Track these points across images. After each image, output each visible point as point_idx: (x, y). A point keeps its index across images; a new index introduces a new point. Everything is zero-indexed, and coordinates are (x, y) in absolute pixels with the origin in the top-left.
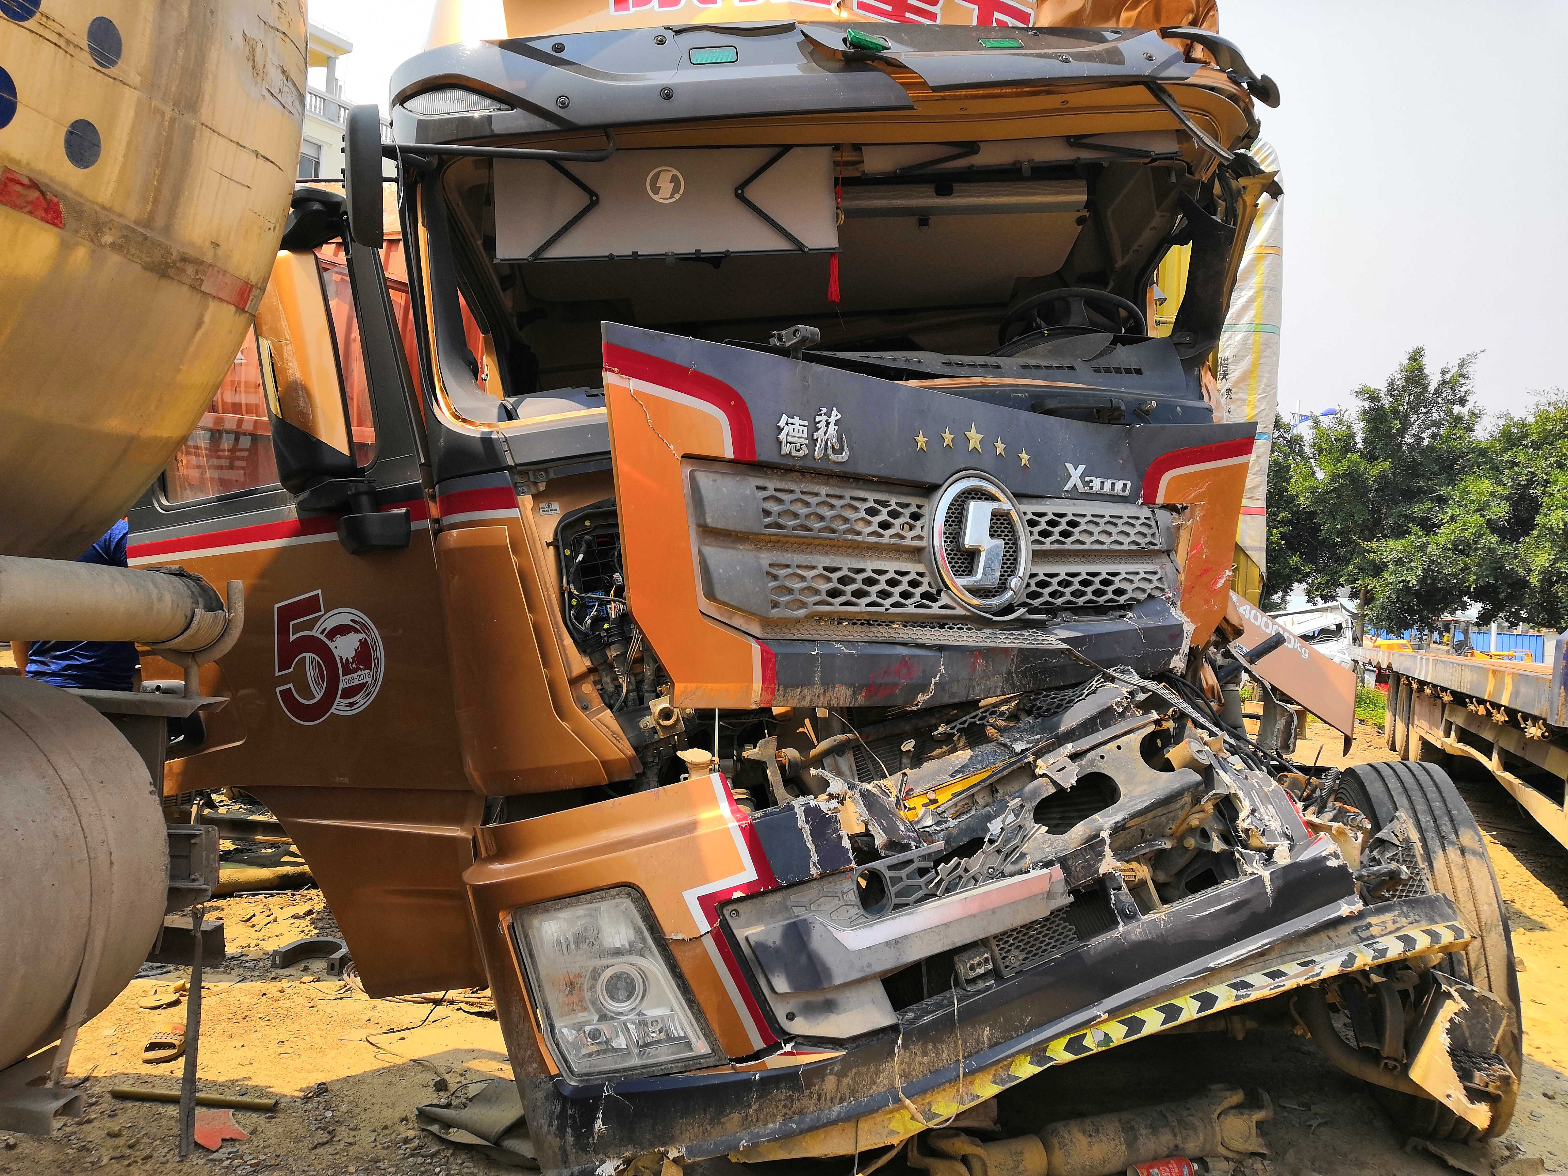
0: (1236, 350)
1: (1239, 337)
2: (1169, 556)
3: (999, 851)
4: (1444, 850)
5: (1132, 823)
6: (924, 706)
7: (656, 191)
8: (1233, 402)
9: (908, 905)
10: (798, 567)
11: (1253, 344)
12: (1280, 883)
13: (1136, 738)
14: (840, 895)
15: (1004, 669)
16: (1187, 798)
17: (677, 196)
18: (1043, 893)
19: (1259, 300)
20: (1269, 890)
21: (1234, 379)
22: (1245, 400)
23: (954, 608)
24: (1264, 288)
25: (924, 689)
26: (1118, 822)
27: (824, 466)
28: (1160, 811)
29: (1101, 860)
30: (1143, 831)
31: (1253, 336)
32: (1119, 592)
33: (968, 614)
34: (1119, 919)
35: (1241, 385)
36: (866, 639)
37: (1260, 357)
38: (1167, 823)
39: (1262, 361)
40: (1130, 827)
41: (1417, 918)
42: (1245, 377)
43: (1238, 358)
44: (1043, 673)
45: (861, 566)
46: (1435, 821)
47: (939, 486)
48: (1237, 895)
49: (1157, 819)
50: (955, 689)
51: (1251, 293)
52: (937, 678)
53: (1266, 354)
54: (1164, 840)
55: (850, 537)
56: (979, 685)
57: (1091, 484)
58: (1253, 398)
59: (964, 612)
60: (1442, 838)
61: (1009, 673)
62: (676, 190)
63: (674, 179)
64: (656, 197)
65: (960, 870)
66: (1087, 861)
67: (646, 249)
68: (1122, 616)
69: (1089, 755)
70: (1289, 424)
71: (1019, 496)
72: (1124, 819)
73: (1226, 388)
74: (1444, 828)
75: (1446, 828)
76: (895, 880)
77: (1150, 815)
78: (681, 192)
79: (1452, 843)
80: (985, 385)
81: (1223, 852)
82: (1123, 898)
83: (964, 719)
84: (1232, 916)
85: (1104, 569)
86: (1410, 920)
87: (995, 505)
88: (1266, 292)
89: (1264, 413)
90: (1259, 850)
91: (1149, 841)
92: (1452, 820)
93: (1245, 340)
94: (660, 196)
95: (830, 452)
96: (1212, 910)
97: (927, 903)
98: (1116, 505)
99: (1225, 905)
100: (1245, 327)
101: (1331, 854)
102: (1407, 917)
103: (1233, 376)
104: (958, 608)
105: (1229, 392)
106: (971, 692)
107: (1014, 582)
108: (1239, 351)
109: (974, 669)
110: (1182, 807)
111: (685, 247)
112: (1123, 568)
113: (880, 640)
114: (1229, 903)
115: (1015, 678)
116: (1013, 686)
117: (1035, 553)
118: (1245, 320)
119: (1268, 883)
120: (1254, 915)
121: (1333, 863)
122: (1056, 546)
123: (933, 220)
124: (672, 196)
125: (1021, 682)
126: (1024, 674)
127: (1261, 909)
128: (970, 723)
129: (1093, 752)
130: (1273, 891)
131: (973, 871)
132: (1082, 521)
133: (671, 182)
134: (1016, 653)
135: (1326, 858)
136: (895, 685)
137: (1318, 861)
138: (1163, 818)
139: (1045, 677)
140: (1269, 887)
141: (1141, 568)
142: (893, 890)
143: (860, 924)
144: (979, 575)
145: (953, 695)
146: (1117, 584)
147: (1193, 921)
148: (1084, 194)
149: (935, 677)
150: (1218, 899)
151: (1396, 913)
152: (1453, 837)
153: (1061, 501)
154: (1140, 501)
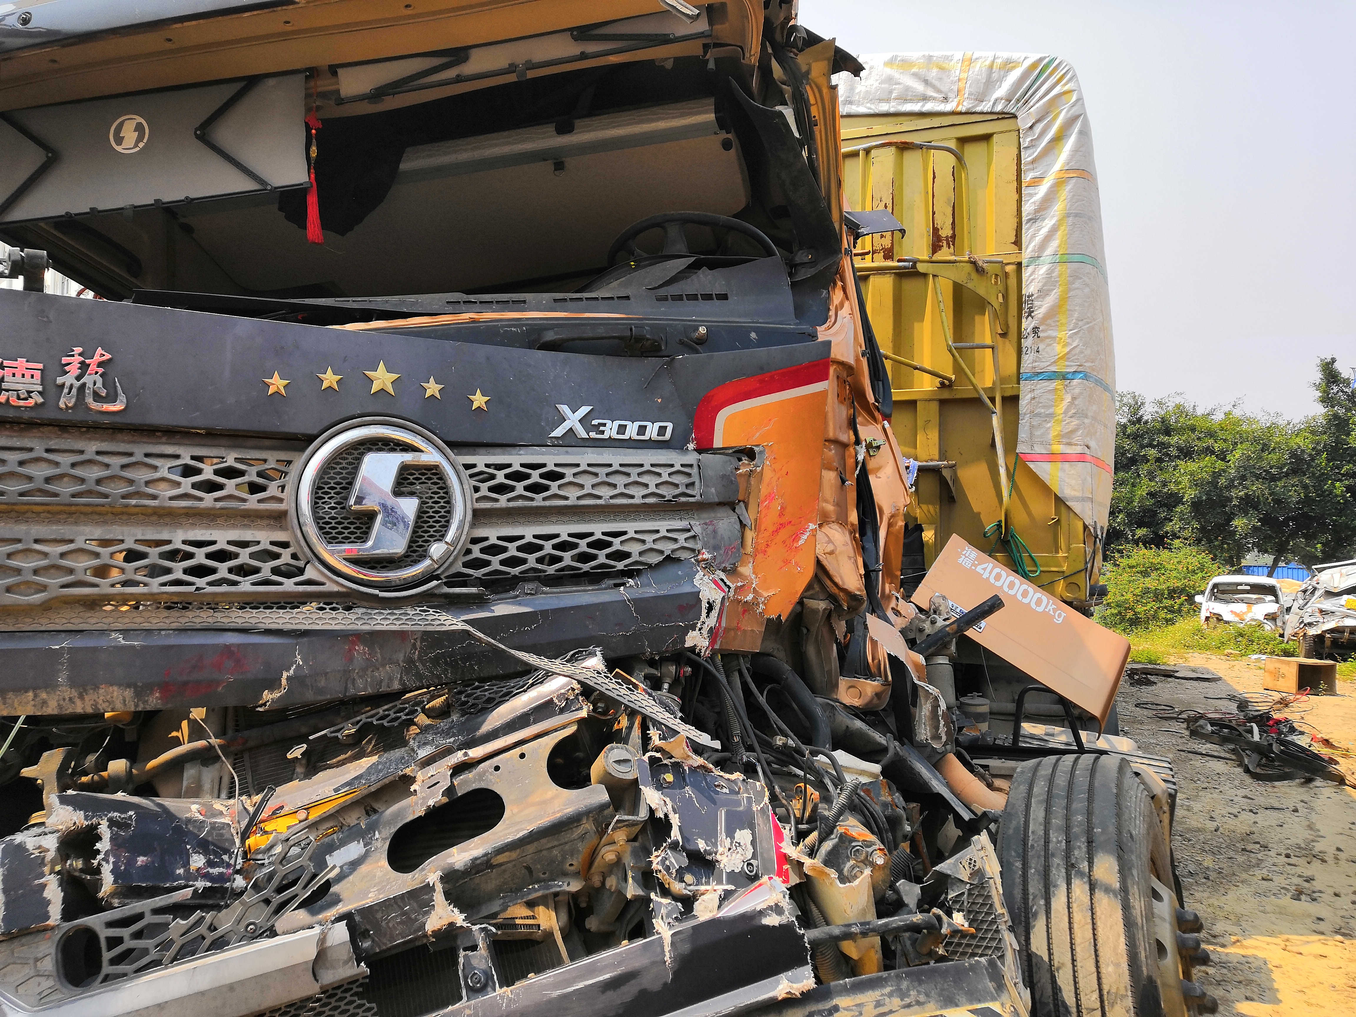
0: (1040, 284)
1: (1043, 270)
2: (734, 510)
3: (267, 902)
4: (1069, 884)
5: (501, 859)
6: (276, 706)
7: (119, 141)
8: (1042, 341)
9: (125, 975)
10: (36, 541)
11: (1060, 276)
12: (686, 948)
13: (549, 742)
14: (31, 961)
15: (401, 657)
16: (588, 826)
17: (141, 145)
18: (306, 962)
19: (1062, 228)
20: (667, 958)
21: (1040, 316)
22: (1055, 338)
23: (323, 584)
24: (1068, 215)
25: (273, 684)
26: (476, 859)
27: (80, 416)
28: (545, 842)
29: (428, 913)
30: (528, 868)
31: (1059, 268)
32: (621, 555)
33: (344, 590)
34: (464, 993)
35: (1049, 321)
36: (174, 626)
37: (1069, 290)
38: (564, 858)
39: (1071, 294)
40: (500, 865)
41: (922, 998)
42: (1052, 313)
43: (1043, 293)
44: (465, 660)
45: (165, 536)
46: (1068, 842)
47: (314, 438)
48: (620, 964)
49: (545, 853)
50: (322, 683)
51: (1053, 222)
52: (292, 672)
53: (1077, 285)
54: (567, 880)
55: (133, 502)
56: (361, 677)
57: (602, 428)
58: (1062, 334)
59: (336, 588)
60: (1070, 867)
61: (410, 661)
62: (140, 139)
63: (139, 128)
64: (119, 149)
65: (202, 929)
66: (405, 913)
67: (106, 203)
68: (617, 585)
69: (482, 765)
70: (1348, 379)
71: (456, 446)
72: (486, 855)
73: (1032, 326)
74: (1076, 852)
75: (1080, 852)
76: (114, 942)
77: (531, 848)
78: (145, 140)
79: (1081, 874)
80: (474, 321)
81: (636, 898)
82: (475, 962)
83: (358, 718)
84: (610, 994)
85: (598, 529)
86: (907, 1001)
87: (408, 457)
88: (1071, 219)
89: (1077, 350)
90: (676, 898)
91: (544, 880)
92: (1090, 842)
93: (1050, 272)
94: (124, 146)
95: (89, 400)
96: (581, 985)
97: (145, 975)
98: (639, 451)
99: (601, 978)
100: (1049, 259)
101: (770, 908)
102: (903, 996)
103: (1040, 312)
104: (328, 584)
105: (1035, 330)
106: (350, 685)
107: (437, 550)
108: (1043, 286)
109: (351, 659)
110: (582, 837)
111: (146, 199)
112: (630, 527)
113: (198, 626)
114: (607, 976)
115: (421, 667)
116: (419, 676)
117: (477, 514)
118: (1049, 251)
119: (667, 948)
120: (643, 993)
121: (772, 920)
122: (520, 503)
123: (570, 162)
124: (136, 145)
125: (432, 672)
126: (435, 661)
127: (656, 986)
128: (365, 724)
129: (487, 763)
130: (674, 959)
131: (221, 930)
132: (568, 472)
133: (135, 131)
134: (419, 635)
135: (761, 913)
136: (218, 683)
137: (749, 918)
138: (555, 852)
139: (471, 665)
140: (667, 954)
141: (663, 526)
142: (107, 956)
143: (52, 1001)
144: (370, 543)
145: (321, 691)
146: (617, 544)
147: (550, 1001)
148: (711, 113)
149: (288, 670)
150: (591, 970)
151: (887, 990)
152: (1084, 866)
153: (544, 449)
154: (691, 446)
